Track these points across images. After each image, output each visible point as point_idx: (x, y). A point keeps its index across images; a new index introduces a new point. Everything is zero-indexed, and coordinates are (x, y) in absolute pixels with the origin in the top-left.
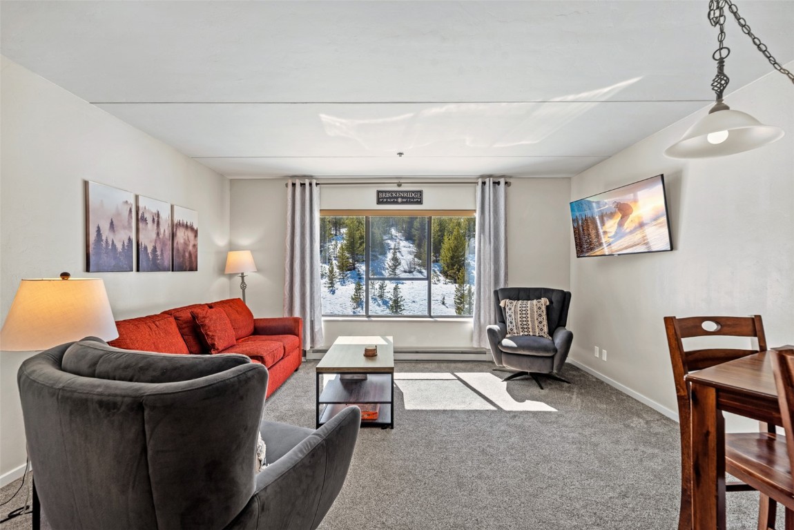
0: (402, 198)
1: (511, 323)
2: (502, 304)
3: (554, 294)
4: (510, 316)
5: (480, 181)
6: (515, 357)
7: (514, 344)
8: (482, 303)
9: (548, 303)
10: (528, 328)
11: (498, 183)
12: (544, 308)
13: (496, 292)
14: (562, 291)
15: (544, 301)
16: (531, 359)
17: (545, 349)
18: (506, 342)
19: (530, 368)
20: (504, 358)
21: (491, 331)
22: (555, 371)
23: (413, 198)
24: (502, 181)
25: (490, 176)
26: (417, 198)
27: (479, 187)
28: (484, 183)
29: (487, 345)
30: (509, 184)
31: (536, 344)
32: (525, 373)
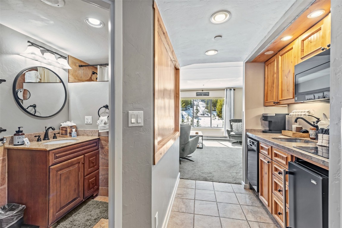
0: (203, 94)
1: (234, 129)
2: (231, 124)
4: (234, 127)
5: (226, 89)
6: (234, 137)
7: (234, 134)
8: (226, 124)
10: (238, 130)
11: (231, 90)
13: (230, 120)
16: (238, 137)
18: (231, 133)
20: (231, 137)
21: (228, 131)
23: (206, 94)
24: (232, 89)
25: (229, 88)
26: (207, 94)
27: (225, 91)
28: (227, 90)
29: (227, 135)
30: (234, 90)
31: (239, 134)
32: (238, 142)
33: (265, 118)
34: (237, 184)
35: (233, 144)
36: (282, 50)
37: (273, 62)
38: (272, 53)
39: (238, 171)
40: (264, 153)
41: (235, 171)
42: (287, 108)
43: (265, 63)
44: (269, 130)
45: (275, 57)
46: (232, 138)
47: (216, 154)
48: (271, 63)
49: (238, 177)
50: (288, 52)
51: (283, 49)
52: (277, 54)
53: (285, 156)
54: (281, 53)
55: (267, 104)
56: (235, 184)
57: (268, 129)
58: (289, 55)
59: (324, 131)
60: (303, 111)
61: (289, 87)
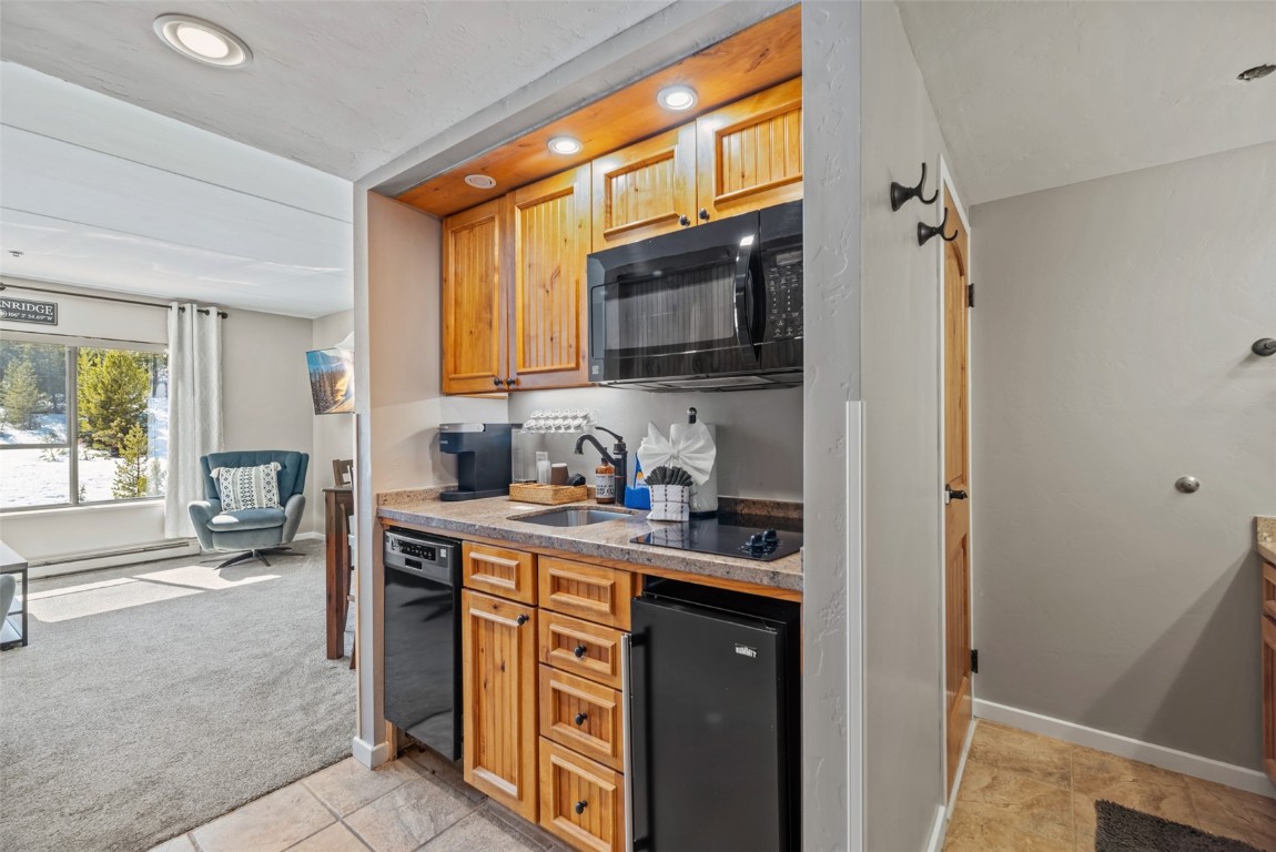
0: (8, 310)
1: (228, 496)
2: (214, 474)
3: (288, 457)
4: (226, 488)
5: (175, 306)
6: (232, 535)
7: (234, 520)
8: (181, 476)
9: (280, 468)
10: (252, 500)
11: (207, 312)
12: (274, 474)
13: (205, 460)
14: (298, 453)
15: (275, 466)
16: (254, 534)
17: (272, 519)
18: (216, 520)
19: (252, 545)
20: (215, 539)
21: (196, 510)
22: (284, 542)
23: (35, 313)
24: (213, 311)
25: (192, 302)
27: (173, 314)
29: (190, 530)
30: (224, 316)
31: (260, 516)
32: (249, 555)
33: (449, 440)
34: (331, 764)
35: (227, 569)
36: (525, 188)
37: (481, 224)
38: (488, 186)
39: (309, 698)
40: (492, 586)
41: (296, 702)
42: (506, 402)
43: (441, 221)
44: (461, 488)
45: (493, 208)
46: (220, 544)
47: (148, 650)
48: (471, 227)
49: (320, 728)
50: (551, 203)
51: (532, 187)
52: (503, 195)
53: (607, 583)
54: (522, 196)
55: (455, 387)
56: (322, 768)
57: (454, 483)
58: (555, 213)
59: (668, 473)
60: (569, 414)
61: (556, 328)
